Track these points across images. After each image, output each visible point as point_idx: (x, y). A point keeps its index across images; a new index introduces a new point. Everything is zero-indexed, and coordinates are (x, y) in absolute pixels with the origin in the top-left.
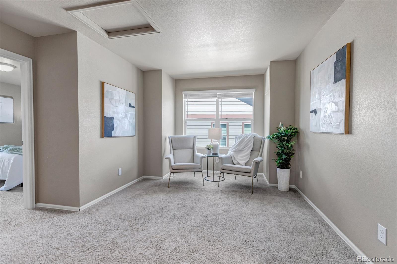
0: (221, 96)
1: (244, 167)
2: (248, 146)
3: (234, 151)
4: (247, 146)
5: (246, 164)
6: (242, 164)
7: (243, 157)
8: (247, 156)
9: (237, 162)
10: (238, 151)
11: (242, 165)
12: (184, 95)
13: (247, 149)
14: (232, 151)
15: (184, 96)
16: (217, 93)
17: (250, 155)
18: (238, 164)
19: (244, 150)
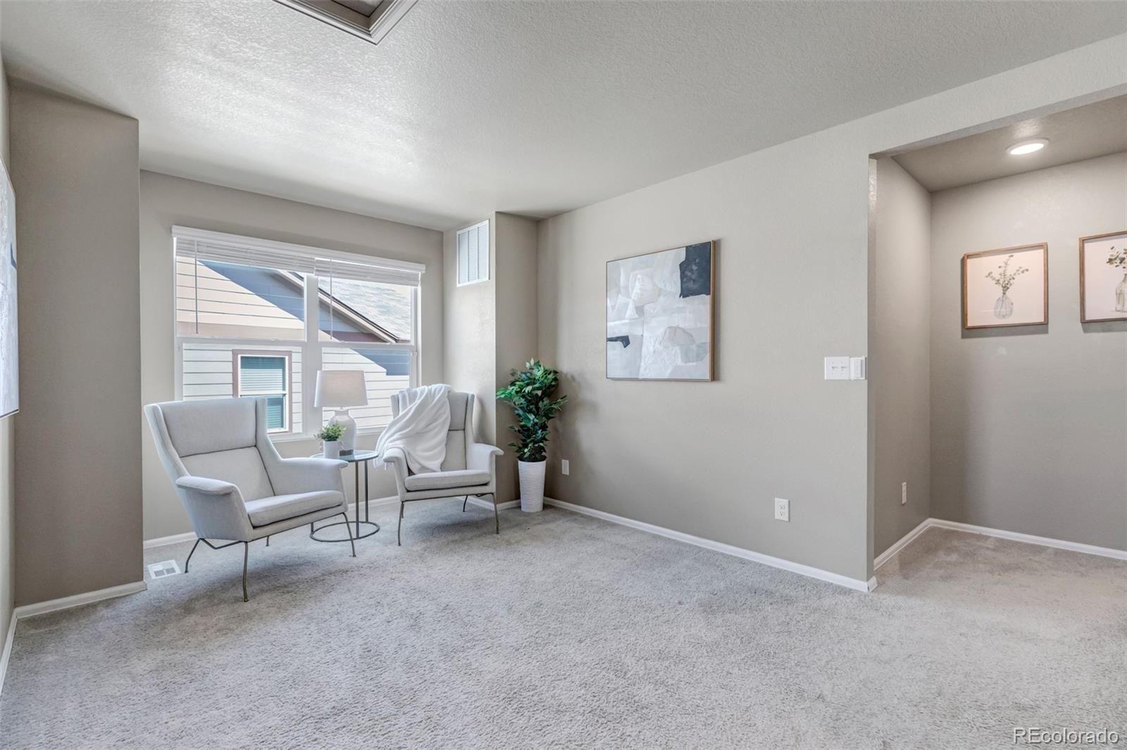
0: (329, 268)
1: (440, 474)
2: (440, 421)
3: (406, 437)
4: (435, 420)
5: (443, 467)
6: (434, 469)
7: (430, 451)
8: (439, 448)
9: (420, 464)
10: (413, 437)
11: (434, 471)
12: (178, 239)
13: (436, 430)
14: (396, 436)
15: (178, 242)
16: (316, 258)
17: (445, 443)
18: (424, 469)
19: (431, 430)
